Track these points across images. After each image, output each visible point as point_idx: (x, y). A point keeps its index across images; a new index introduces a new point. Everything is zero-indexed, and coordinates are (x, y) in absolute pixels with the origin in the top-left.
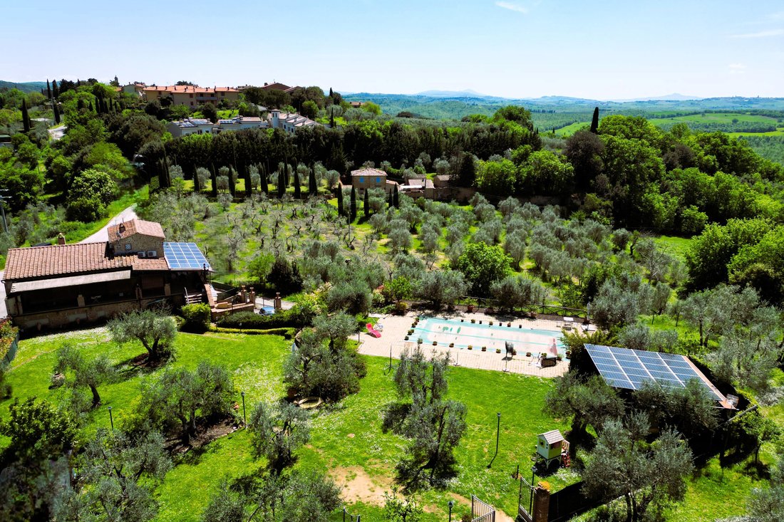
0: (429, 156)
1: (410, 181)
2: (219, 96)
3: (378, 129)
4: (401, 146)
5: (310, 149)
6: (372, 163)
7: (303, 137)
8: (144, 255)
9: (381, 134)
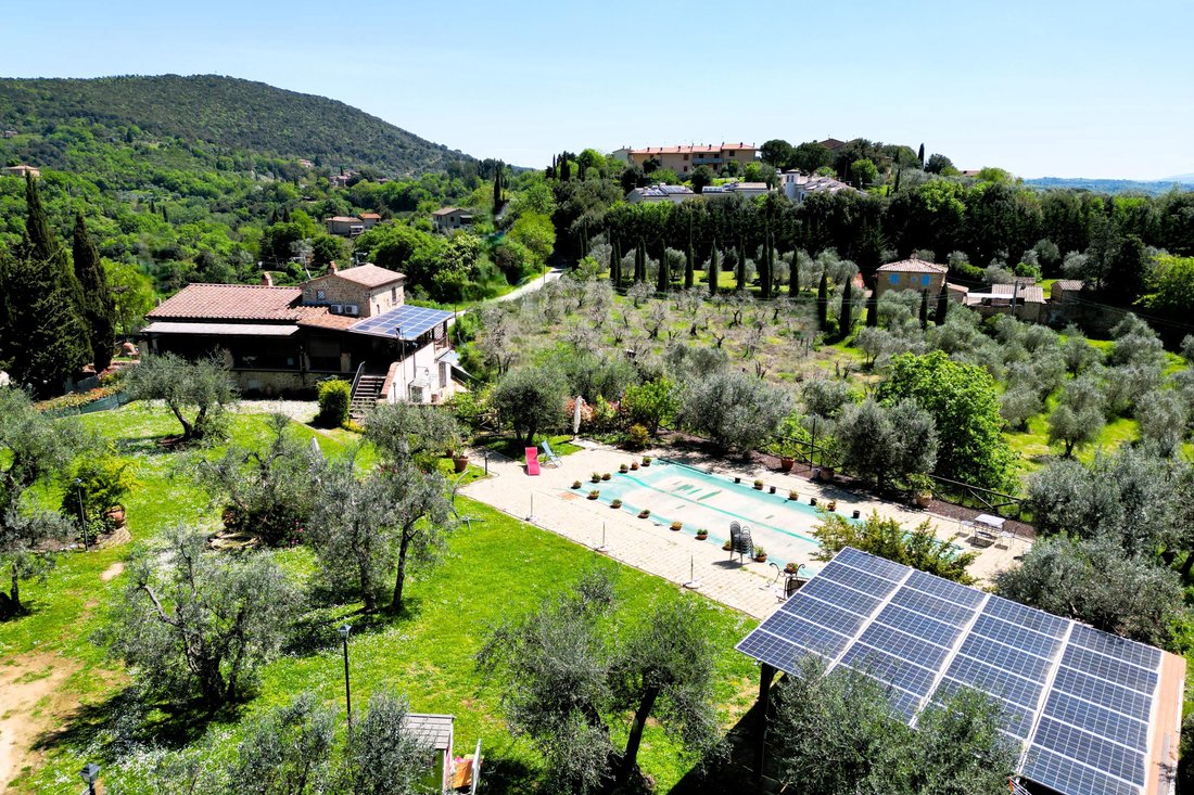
0: (1056, 246)
1: (994, 287)
2: (726, 155)
3: (956, 196)
4: (999, 225)
5: (822, 229)
6: (932, 254)
8: (340, 311)
9: (962, 206)
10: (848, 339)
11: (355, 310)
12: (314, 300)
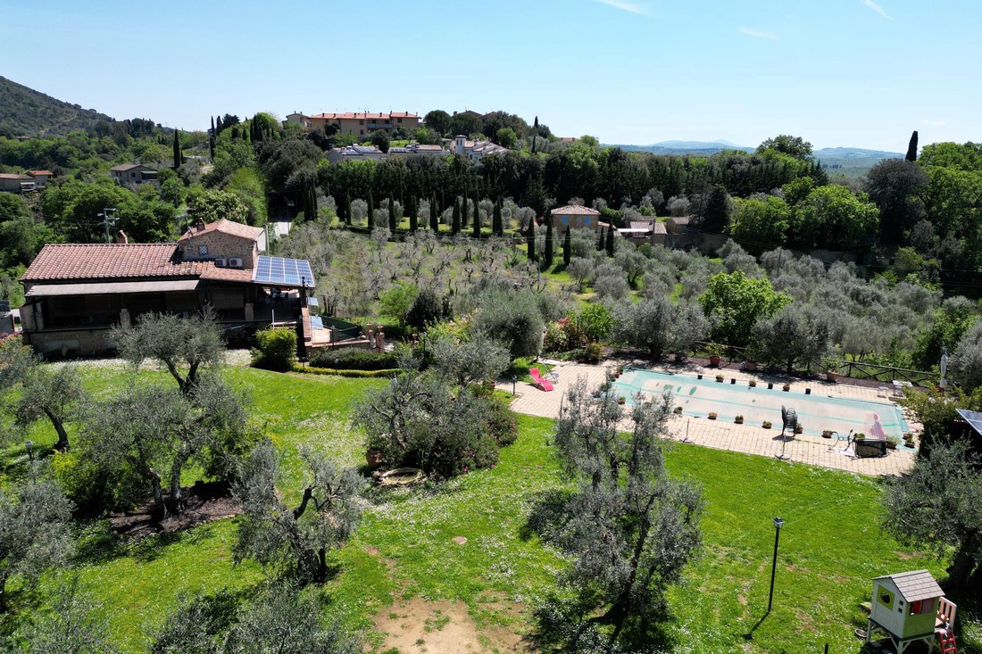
0: (661, 193)
1: (632, 223)
2: (395, 122)
3: (592, 157)
4: (623, 179)
5: (499, 183)
6: (582, 200)
7: (490, 167)
8: (225, 264)
9: (596, 164)
10: (553, 267)
11: (239, 263)
12: (197, 256)
